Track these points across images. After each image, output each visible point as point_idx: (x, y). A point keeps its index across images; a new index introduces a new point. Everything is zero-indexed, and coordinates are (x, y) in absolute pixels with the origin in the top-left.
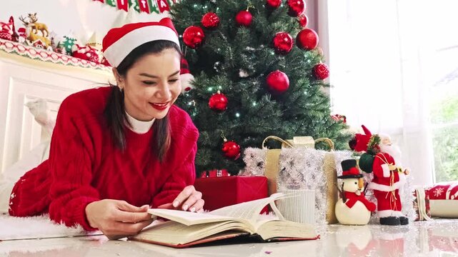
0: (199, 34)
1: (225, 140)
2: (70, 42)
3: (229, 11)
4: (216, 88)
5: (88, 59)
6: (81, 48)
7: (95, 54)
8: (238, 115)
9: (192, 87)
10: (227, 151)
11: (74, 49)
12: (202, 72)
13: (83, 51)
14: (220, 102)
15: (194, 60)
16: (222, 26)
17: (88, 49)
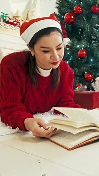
0: (72, 17)
1: (86, 73)
2: (5, 15)
3: (88, 4)
4: (81, 46)
5: (15, 25)
6: (11, 19)
7: (18, 23)
8: (92, 60)
9: (69, 45)
10: (87, 78)
11: (7, 19)
12: (74, 37)
13: (12, 21)
14: (84, 54)
15: (70, 30)
16: (84, 13)
17: (14, 20)
